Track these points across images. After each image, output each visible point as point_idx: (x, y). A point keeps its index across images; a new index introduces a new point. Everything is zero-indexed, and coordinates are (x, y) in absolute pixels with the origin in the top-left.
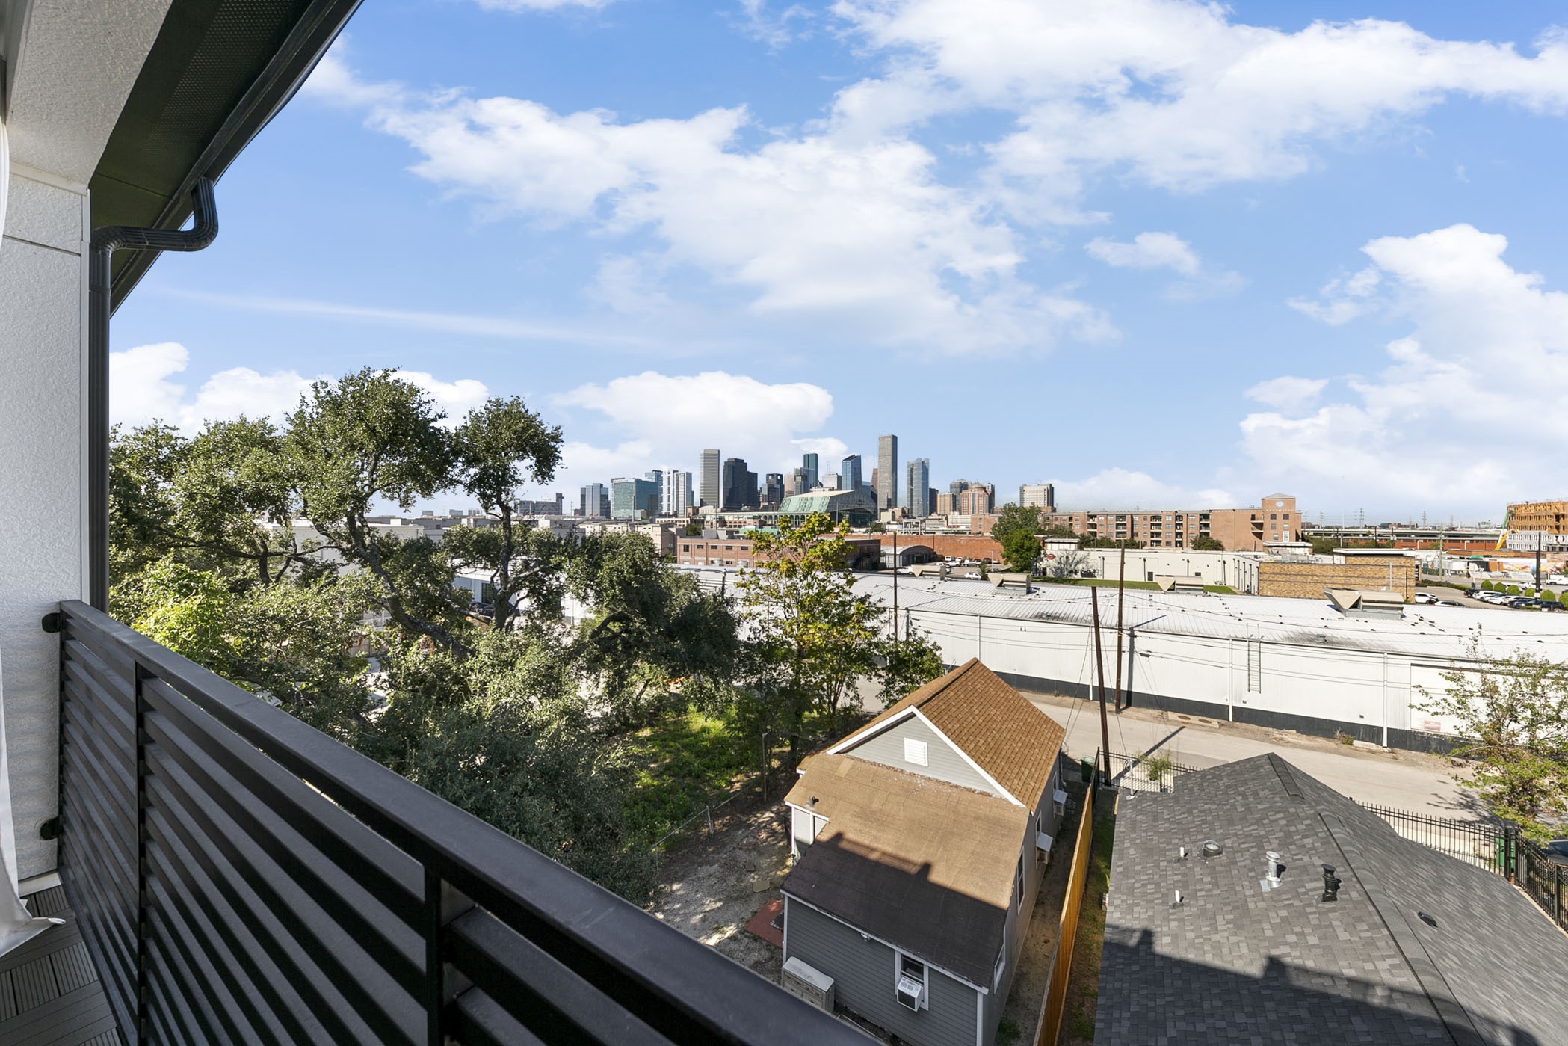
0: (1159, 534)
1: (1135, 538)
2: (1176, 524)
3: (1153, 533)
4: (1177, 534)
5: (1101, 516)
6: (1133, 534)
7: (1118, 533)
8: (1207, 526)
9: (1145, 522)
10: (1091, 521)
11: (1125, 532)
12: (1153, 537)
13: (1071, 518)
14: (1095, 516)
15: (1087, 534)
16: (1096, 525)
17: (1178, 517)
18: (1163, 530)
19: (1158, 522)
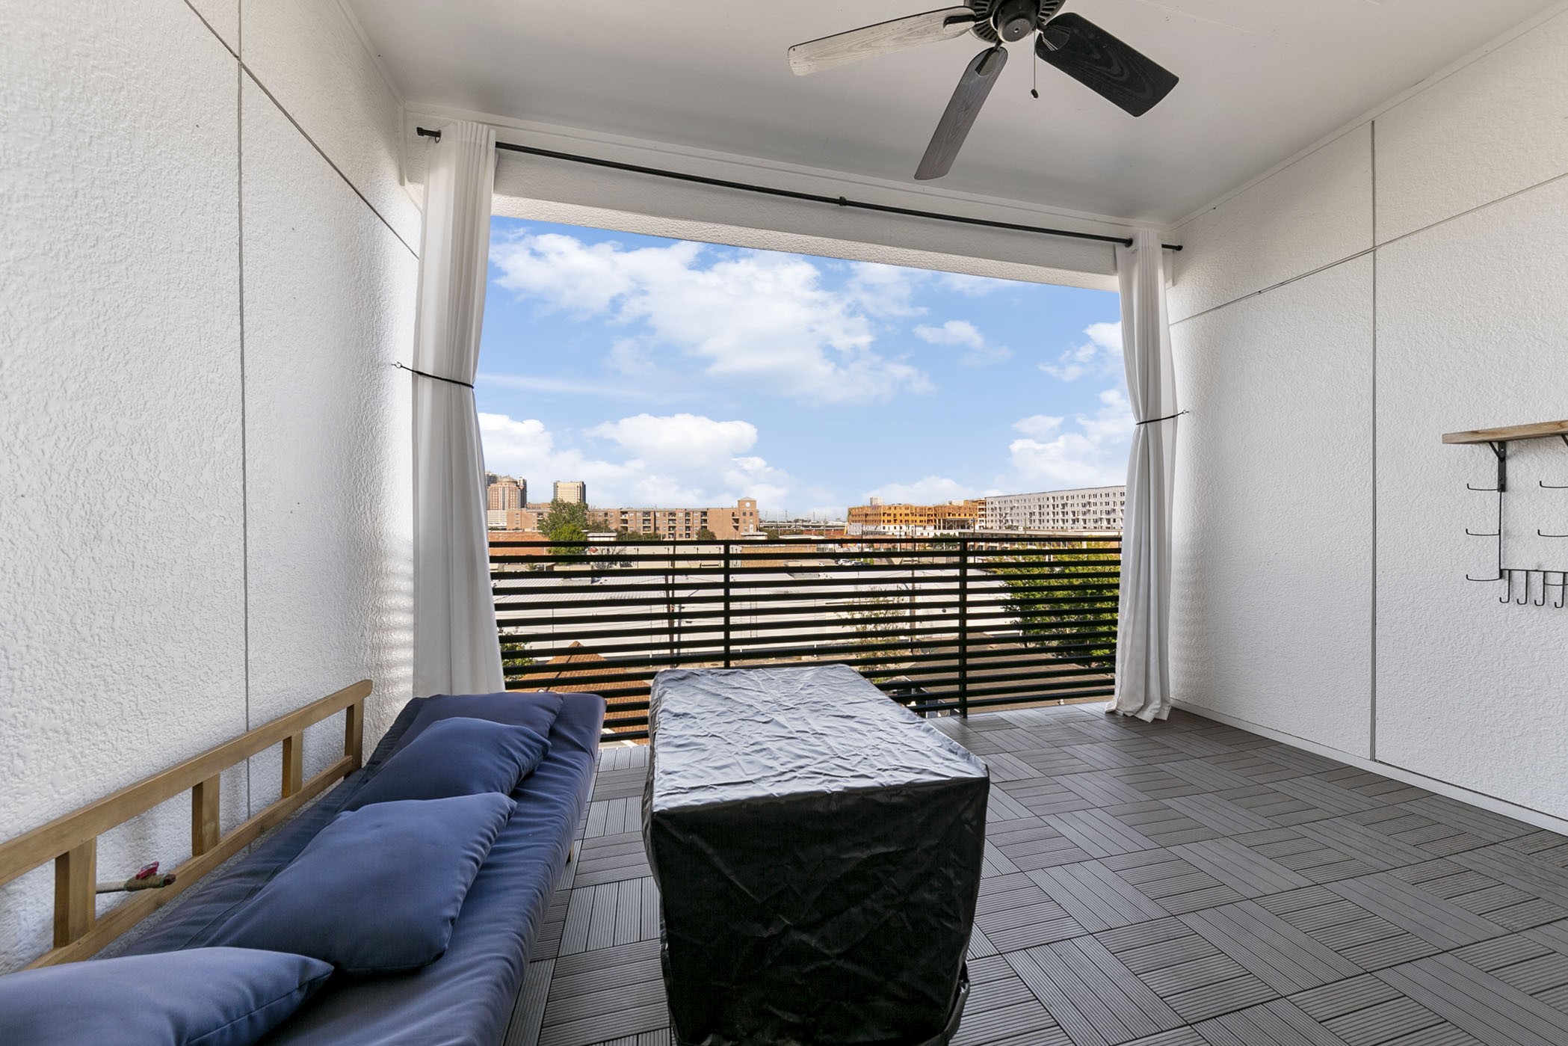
0: (674, 527)
1: (658, 532)
2: (686, 520)
3: (670, 527)
4: (687, 527)
5: (632, 512)
6: (656, 528)
7: (644, 527)
8: (705, 521)
9: (664, 518)
10: (623, 517)
11: (650, 527)
12: (670, 530)
13: (606, 514)
14: (626, 513)
15: (620, 529)
16: (627, 520)
17: (687, 514)
18: (677, 524)
19: (673, 518)
